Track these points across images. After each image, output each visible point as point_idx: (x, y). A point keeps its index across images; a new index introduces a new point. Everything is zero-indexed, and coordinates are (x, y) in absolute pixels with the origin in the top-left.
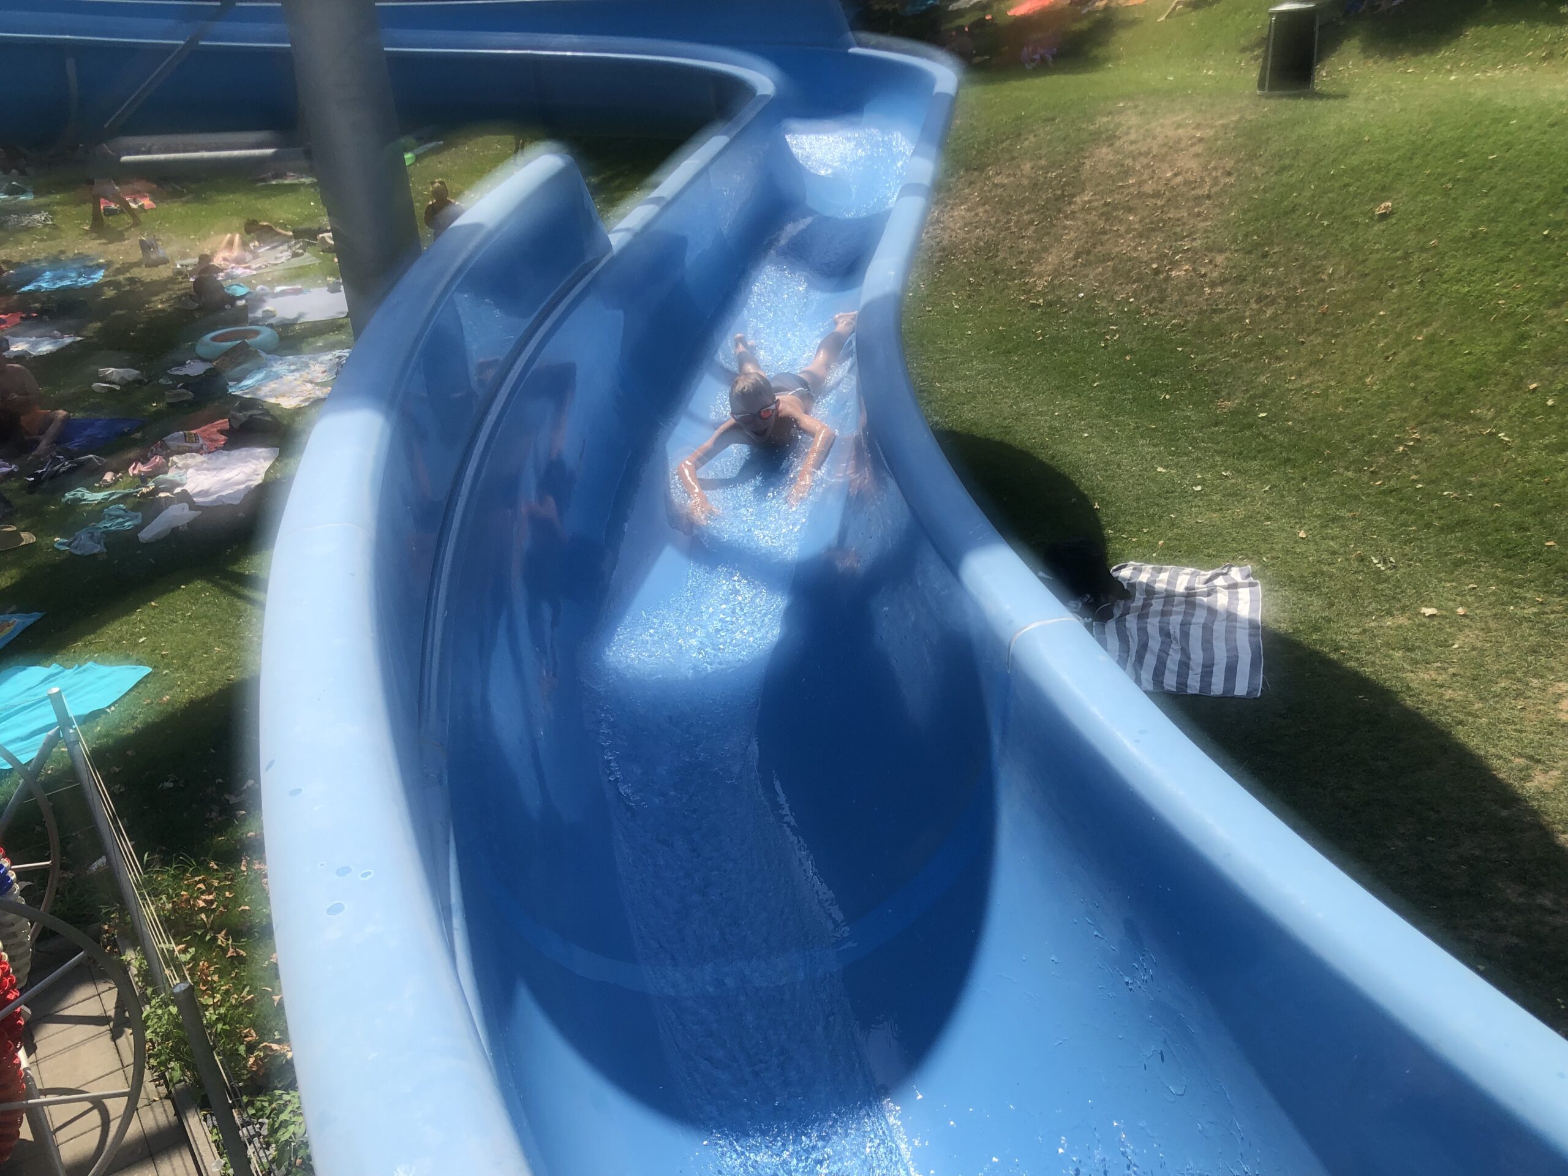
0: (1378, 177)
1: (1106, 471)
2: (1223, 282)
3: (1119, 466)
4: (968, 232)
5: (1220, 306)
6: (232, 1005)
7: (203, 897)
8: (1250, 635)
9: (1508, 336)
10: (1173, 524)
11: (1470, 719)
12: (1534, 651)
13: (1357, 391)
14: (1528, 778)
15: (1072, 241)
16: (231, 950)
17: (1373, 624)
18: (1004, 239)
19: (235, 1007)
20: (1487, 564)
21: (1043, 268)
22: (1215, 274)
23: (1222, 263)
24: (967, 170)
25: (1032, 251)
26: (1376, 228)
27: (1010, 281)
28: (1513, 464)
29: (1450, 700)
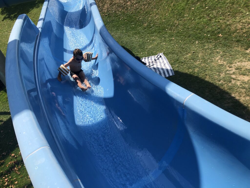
5: (138, 8)
15: (108, 2)
28: (194, 23)
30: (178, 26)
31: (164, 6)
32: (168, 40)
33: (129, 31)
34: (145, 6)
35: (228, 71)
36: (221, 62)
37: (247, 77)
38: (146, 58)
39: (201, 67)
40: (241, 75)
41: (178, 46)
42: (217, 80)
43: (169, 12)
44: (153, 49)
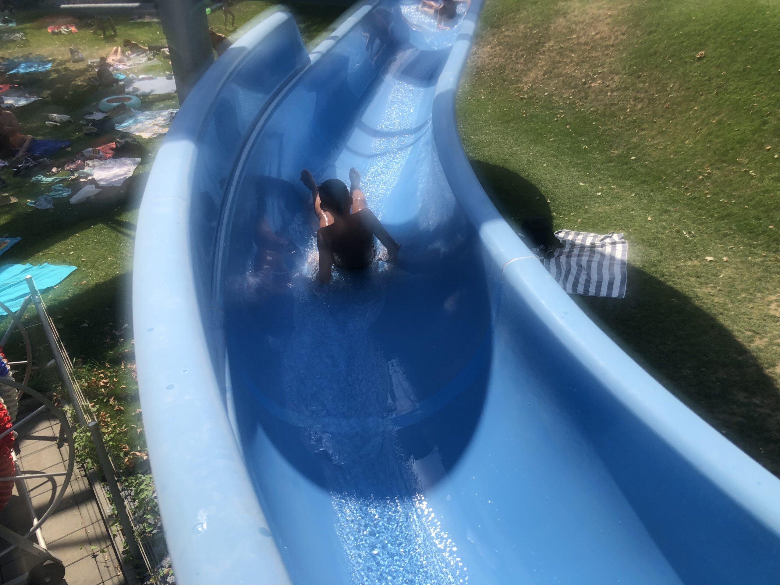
0: (698, 38)
1: (554, 184)
2: (618, 90)
3: (561, 182)
4: (491, 60)
5: (615, 102)
6: (117, 433)
7: (103, 381)
8: (621, 268)
9: (757, 122)
10: (586, 212)
11: (726, 312)
12: (759, 280)
13: (681, 147)
14: (752, 341)
15: (543, 66)
16: (117, 407)
17: (682, 264)
18: (509, 64)
19: (119, 434)
20: (739, 236)
21: (528, 79)
22: (614, 86)
23: (618, 80)
24: (491, 28)
25: (523, 70)
26: (696, 65)
27: (511, 85)
28: (756, 186)
29: (717, 303)
36: (776, 310)
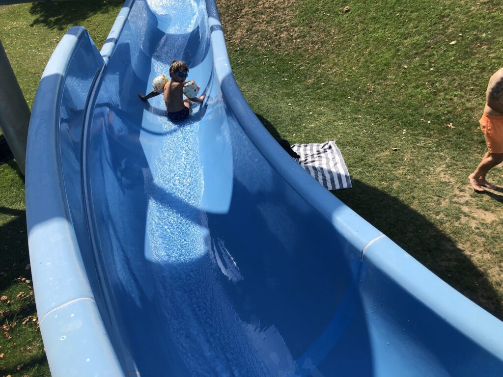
2: (299, 37)
5: (300, 46)
12: (428, 158)
13: (351, 72)
15: (244, 26)
21: (236, 36)
22: (296, 35)
23: (297, 31)
25: (232, 30)
26: (345, 16)
28: (405, 94)
30: (373, 95)
31: (351, 52)
32: (350, 118)
33: (275, 88)
34: (315, 45)
35: (456, 198)
36: (445, 177)
37: (492, 215)
38: (302, 145)
39: (406, 180)
40: (481, 210)
41: (367, 133)
42: (432, 210)
43: (360, 65)
44: (317, 130)
